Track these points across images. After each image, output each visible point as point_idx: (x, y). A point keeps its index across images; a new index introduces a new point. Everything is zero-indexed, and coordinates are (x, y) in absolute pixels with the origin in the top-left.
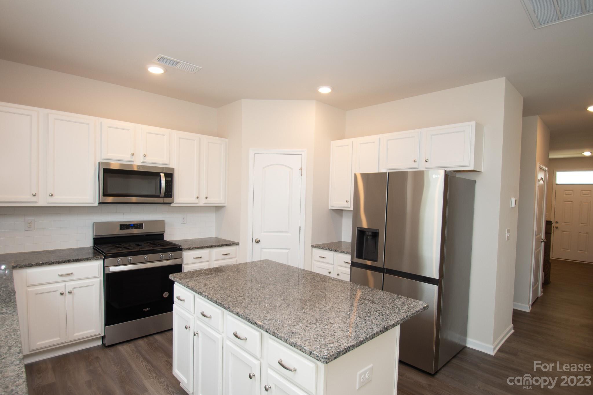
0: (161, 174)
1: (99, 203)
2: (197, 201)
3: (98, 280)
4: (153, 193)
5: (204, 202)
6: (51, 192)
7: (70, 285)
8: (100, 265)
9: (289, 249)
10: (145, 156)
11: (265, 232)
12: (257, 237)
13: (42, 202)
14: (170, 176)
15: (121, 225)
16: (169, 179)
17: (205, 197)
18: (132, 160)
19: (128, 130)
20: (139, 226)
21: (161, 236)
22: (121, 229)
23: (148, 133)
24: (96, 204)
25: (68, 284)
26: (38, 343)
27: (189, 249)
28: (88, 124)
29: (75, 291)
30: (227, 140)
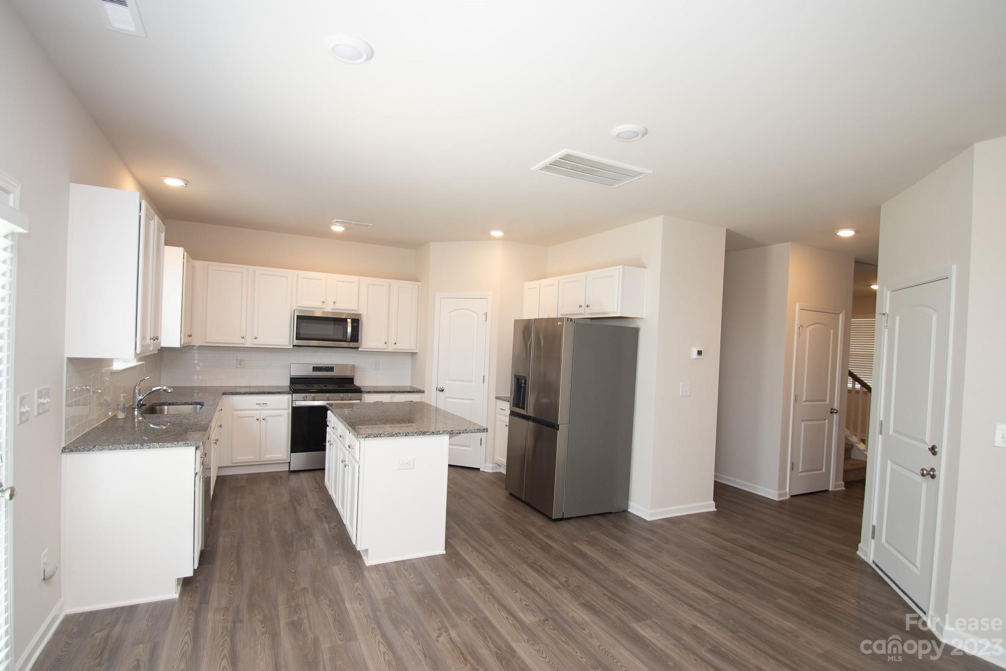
0: (348, 320)
1: (294, 346)
2: (385, 346)
3: (287, 411)
4: (341, 337)
5: (393, 348)
6: (255, 335)
7: (264, 414)
8: (289, 399)
9: (473, 400)
10: (335, 303)
11: (450, 380)
12: (440, 386)
13: (248, 344)
14: (356, 322)
15: (314, 367)
16: (355, 324)
17: (393, 343)
18: (323, 307)
19: (320, 280)
20: (331, 369)
21: (351, 380)
22: (313, 370)
23: (338, 281)
24: (291, 347)
25: (262, 412)
26: (239, 458)
27: (369, 392)
28: (286, 277)
29: (268, 419)
30: (419, 283)
